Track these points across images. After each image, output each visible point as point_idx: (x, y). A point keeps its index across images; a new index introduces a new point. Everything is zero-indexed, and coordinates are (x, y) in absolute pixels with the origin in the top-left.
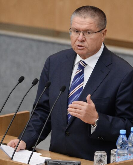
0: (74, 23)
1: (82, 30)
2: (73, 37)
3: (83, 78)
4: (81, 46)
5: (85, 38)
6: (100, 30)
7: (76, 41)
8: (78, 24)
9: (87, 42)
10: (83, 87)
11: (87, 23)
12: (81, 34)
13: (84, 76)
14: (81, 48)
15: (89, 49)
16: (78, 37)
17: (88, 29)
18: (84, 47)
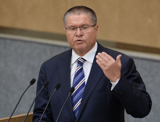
0: (70, 21)
1: (79, 26)
2: (70, 34)
3: (84, 74)
4: (80, 40)
5: (82, 33)
6: (93, 25)
7: (74, 37)
8: (74, 21)
9: (85, 36)
10: (85, 82)
11: (82, 19)
12: (79, 29)
13: (84, 72)
14: (80, 42)
15: (87, 42)
16: (76, 33)
17: (84, 24)
18: (83, 41)
